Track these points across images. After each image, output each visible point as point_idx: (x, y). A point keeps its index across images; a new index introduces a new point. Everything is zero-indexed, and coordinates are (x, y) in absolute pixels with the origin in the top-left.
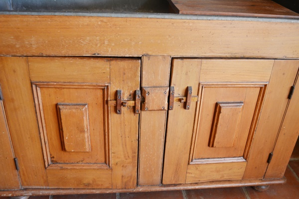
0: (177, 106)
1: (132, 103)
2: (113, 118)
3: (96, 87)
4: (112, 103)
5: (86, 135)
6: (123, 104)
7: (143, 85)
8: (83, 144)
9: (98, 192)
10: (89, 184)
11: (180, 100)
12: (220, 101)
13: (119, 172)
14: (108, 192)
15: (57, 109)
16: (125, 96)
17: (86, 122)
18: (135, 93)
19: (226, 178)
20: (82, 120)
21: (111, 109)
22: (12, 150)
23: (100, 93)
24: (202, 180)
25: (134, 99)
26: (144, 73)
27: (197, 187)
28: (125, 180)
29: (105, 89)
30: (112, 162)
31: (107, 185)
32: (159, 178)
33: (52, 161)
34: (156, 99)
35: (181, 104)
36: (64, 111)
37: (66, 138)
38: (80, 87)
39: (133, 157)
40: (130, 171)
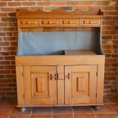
0: (66, 78)
1: (55, 77)
2: (50, 81)
3: (46, 73)
4: (50, 77)
5: (43, 86)
6: (52, 77)
7: (58, 73)
8: (42, 89)
9: (46, 106)
10: (44, 103)
11: (67, 76)
12: (78, 77)
13: (52, 99)
14: (49, 106)
15: (36, 79)
16: (53, 75)
17: (43, 83)
18: (55, 74)
19: (84, 103)
20: (42, 82)
21: (50, 79)
22: (24, 91)
23: (47, 74)
24: (77, 103)
25: (55, 76)
26: (58, 69)
27: (75, 105)
28: (54, 102)
29: (48, 73)
30: (50, 95)
31: (48, 104)
32: (64, 102)
33: (34, 95)
34: (61, 76)
35: (68, 78)
36: (38, 79)
37: (38, 87)
38: (42, 73)
39: (56, 93)
40: (55, 98)
